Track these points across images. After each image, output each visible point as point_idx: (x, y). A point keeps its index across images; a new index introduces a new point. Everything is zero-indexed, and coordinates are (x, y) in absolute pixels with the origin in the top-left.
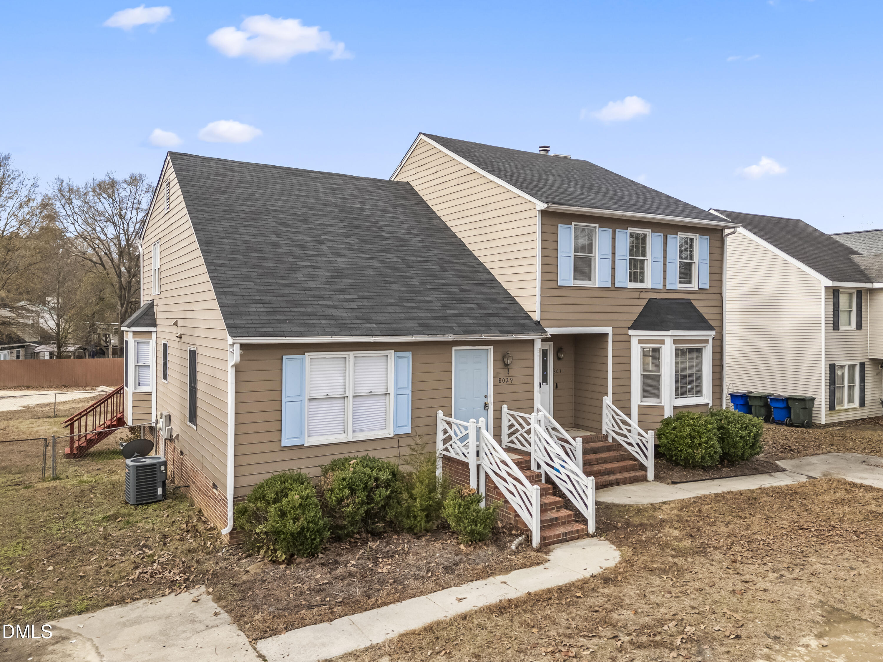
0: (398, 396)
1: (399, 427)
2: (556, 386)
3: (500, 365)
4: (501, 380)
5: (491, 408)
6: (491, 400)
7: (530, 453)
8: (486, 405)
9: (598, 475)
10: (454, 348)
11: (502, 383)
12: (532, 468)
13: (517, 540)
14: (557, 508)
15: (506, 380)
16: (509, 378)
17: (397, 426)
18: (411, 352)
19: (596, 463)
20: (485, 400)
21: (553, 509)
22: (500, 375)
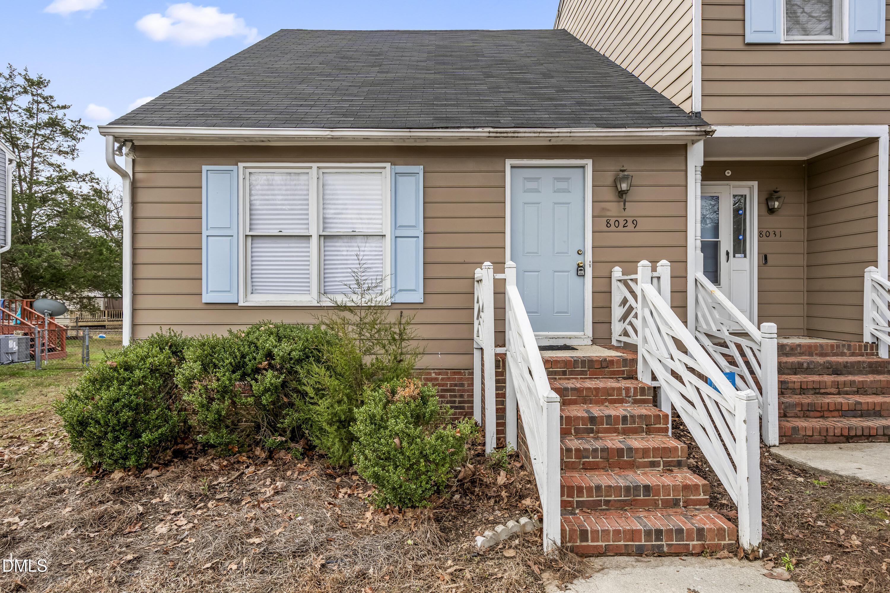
0: (398, 239)
1: (401, 291)
2: (764, 259)
3: (609, 194)
4: (612, 222)
5: (589, 271)
6: (589, 257)
7: (636, 346)
8: (580, 269)
9: (836, 414)
10: (509, 163)
11: (613, 228)
12: (640, 376)
13: (511, 524)
14: (666, 464)
15: (622, 223)
16: (630, 220)
17: (396, 290)
18: (422, 167)
19: (833, 390)
20: (579, 260)
21: (653, 464)
22: (609, 214)
